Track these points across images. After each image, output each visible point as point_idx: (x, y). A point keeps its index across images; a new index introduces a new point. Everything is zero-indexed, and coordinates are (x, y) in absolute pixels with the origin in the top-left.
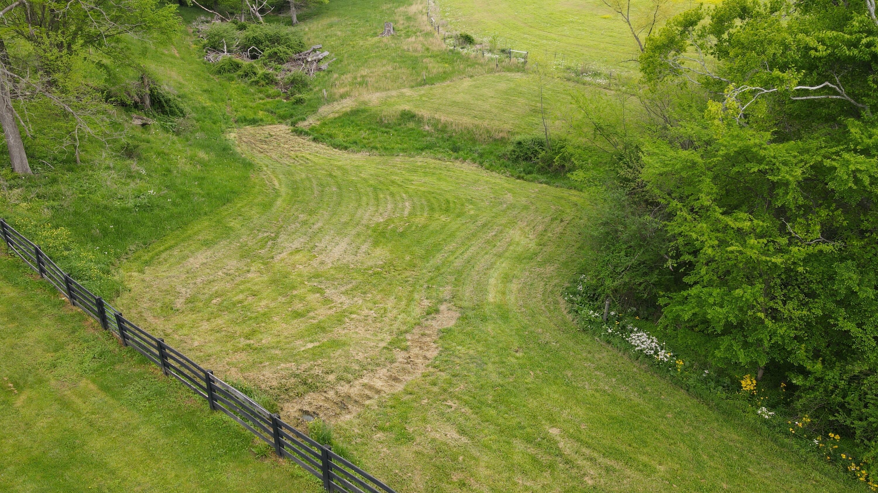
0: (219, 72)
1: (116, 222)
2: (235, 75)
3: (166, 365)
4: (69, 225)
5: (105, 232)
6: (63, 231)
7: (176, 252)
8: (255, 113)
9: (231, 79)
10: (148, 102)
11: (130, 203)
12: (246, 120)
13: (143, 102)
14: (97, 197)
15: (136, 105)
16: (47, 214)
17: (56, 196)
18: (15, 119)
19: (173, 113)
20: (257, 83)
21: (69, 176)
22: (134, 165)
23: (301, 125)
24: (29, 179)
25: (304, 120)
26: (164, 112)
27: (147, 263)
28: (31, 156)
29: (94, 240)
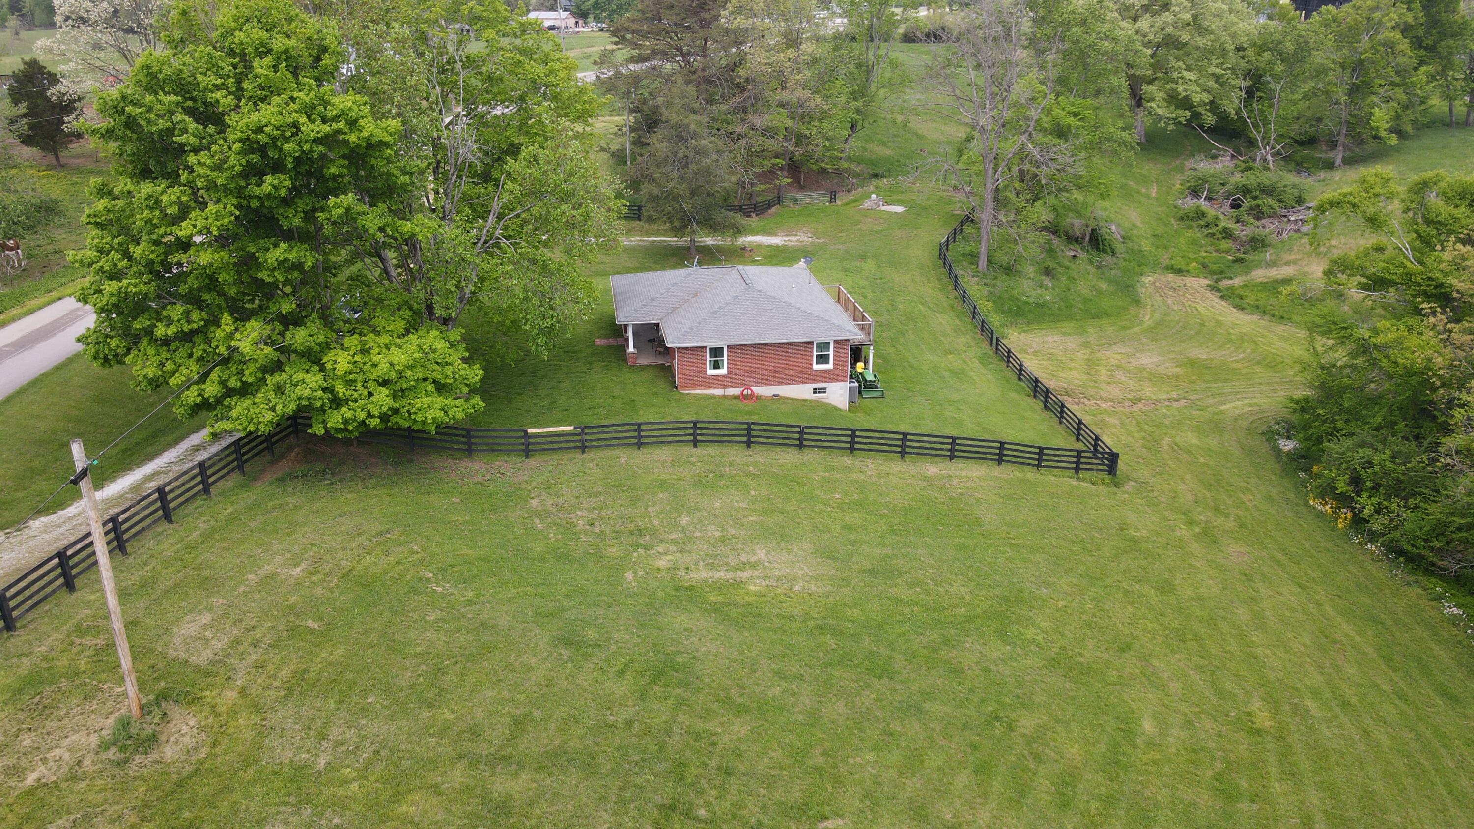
0: (1182, 219)
1: (1019, 307)
2: (1195, 224)
3: (1009, 361)
4: (994, 302)
5: (1010, 310)
6: (990, 304)
7: (1043, 332)
8: (1187, 264)
9: (1190, 227)
10: (1087, 239)
11: (1031, 300)
12: (1172, 268)
13: (1083, 238)
14: (1015, 292)
15: (1077, 240)
16: (986, 294)
17: (993, 286)
18: (988, 239)
19: (1104, 251)
20: (1213, 235)
21: (1004, 277)
22: (1047, 281)
23: (1225, 284)
24: (984, 274)
25: (1231, 278)
26: (1098, 249)
27: (1025, 331)
28: (989, 261)
29: (1003, 312)
